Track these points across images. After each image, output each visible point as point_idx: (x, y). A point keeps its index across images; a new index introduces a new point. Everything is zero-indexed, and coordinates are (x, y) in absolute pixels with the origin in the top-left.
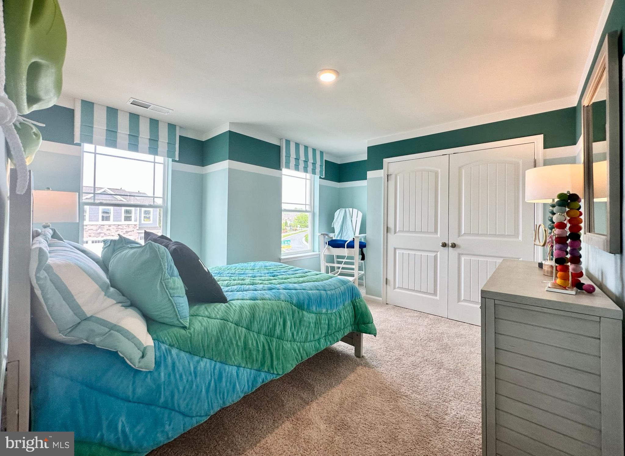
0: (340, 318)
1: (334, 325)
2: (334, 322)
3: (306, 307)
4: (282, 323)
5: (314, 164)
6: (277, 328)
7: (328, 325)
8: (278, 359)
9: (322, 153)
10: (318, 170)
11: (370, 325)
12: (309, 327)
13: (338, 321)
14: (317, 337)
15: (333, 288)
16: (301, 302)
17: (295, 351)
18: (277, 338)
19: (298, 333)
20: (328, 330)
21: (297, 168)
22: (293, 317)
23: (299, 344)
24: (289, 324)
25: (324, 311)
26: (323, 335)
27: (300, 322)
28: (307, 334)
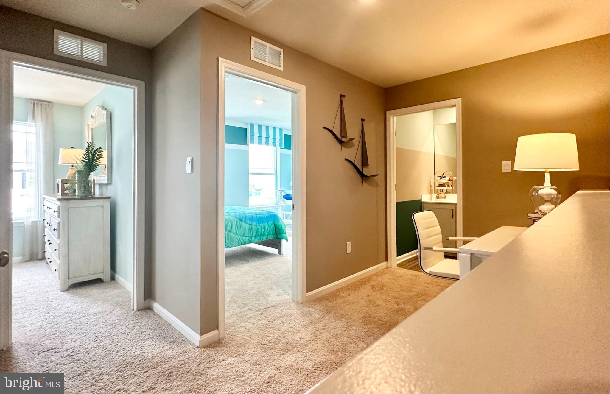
0: (265, 229)
1: (260, 232)
2: (260, 230)
3: (244, 220)
4: (230, 225)
5: (274, 139)
6: (228, 226)
7: (257, 231)
8: (228, 240)
9: (281, 130)
10: (278, 143)
11: (283, 235)
12: (245, 229)
13: (263, 230)
14: (250, 235)
15: (261, 214)
16: (241, 218)
17: (237, 239)
18: (228, 231)
19: (239, 231)
20: (257, 233)
21: (260, 142)
22: (236, 224)
23: (240, 237)
24: (234, 226)
25: (254, 224)
26: (254, 235)
27: (240, 227)
28: (244, 232)
